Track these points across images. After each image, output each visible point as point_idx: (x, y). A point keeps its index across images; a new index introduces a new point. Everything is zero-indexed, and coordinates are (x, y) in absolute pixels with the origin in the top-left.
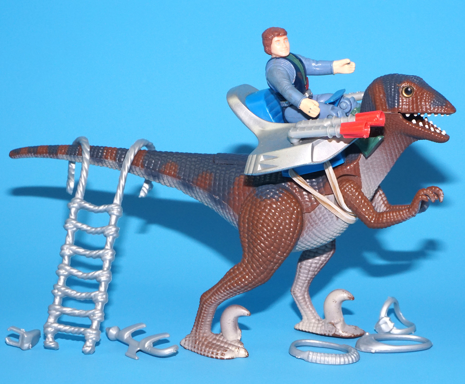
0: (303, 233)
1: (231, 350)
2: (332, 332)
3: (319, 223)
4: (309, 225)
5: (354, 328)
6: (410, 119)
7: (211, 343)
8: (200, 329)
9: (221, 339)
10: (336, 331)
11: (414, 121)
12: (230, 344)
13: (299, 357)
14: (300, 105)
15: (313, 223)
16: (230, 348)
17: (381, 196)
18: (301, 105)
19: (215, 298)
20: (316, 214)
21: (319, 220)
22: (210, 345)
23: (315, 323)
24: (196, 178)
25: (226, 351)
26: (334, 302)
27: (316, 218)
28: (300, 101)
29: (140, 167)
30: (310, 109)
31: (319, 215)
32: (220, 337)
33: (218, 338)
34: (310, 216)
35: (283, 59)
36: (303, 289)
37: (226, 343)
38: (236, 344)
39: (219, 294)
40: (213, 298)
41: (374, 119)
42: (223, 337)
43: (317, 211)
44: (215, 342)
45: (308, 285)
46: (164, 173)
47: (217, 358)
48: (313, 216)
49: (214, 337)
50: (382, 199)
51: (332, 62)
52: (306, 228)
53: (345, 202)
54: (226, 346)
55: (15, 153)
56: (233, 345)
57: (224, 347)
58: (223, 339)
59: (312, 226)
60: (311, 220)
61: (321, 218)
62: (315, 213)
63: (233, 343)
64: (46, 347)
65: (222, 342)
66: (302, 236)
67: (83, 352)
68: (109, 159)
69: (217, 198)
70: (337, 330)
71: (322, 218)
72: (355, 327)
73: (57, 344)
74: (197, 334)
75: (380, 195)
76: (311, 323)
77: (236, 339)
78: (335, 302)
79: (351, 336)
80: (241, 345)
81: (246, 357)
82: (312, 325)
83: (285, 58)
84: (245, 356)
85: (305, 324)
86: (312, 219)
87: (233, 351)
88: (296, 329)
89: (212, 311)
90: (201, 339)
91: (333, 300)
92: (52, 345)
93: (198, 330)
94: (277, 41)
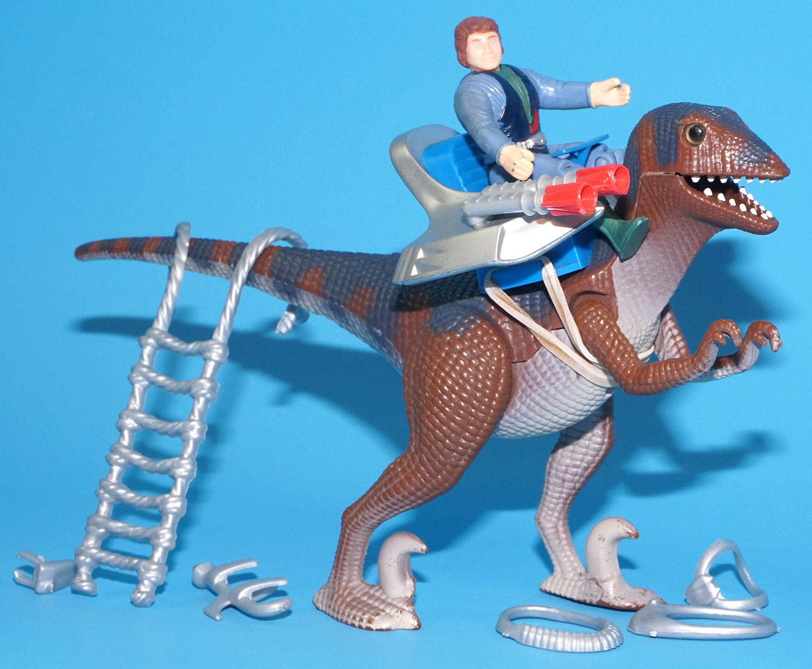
0: (514, 400)
1: (388, 614)
2: (596, 596)
3: (544, 383)
4: (524, 385)
5: (640, 593)
6: (700, 187)
7: (358, 601)
8: (341, 574)
9: (378, 594)
10: (602, 596)
11: (708, 192)
12: (390, 604)
13: (508, 635)
14: (499, 158)
15: (531, 383)
16: (388, 610)
17: (675, 340)
18: (501, 156)
19: (363, 517)
20: (537, 365)
21: (543, 377)
22: (354, 603)
23: (572, 579)
24: (350, 296)
25: (378, 614)
26: (600, 539)
27: (536, 373)
28: (499, 151)
29: (266, 275)
30: (515, 164)
31: (541, 366)
32: (376, 591)
33: (372, 592)
34: (526, 368)
35: (485, 75)
36: (556, 514)
37: (383, 602)
38: (400, 605)
39: (368, 510)
40: (360, 517)
41: (605, 179)
42: (381, 591)
43: (537, 358)
44: (365, 598)
45: (563, 507)
46: (302, 286)
47: (360, 627)
48: (532, 368)
49: (366, 590)
50: (676, 344)
51: (588, 84)
52: (520, 391)
53: (585, 343)
54: (382, 607)
55: (83, 252)
56: (394, 606)
57: (376, 609)
58: (381, 594)
59: (531, 387)
60: (527, 377)
61: (545, 372)
62: (534, 363)
63: (395, 603)
64: (77, 592)
65: (378, 599)
66: (512, 405)
67: (132, 603)
68: (220, 262)
69: (379, 331)
70: (605, 594)
71: (549, 373)
72: (643, 592)
73: (95, 586)
74: (337, 583)
75: (673, 337)
76: (565, 579)
77: (403, 596)
78: (602, 539)
79: (631, 606)
80: (408, 606)
81: (414, 629)
82: (567, 582)
83: (490, 73)
84: (413, 628)
85: (556, 581)
86: (529, 374)
87: (391, 616)
89: (360, 540)
90: (341, 592)
91: (599, 537)
92: (86, 587)
93: (338, 575)
94: (475, 40)
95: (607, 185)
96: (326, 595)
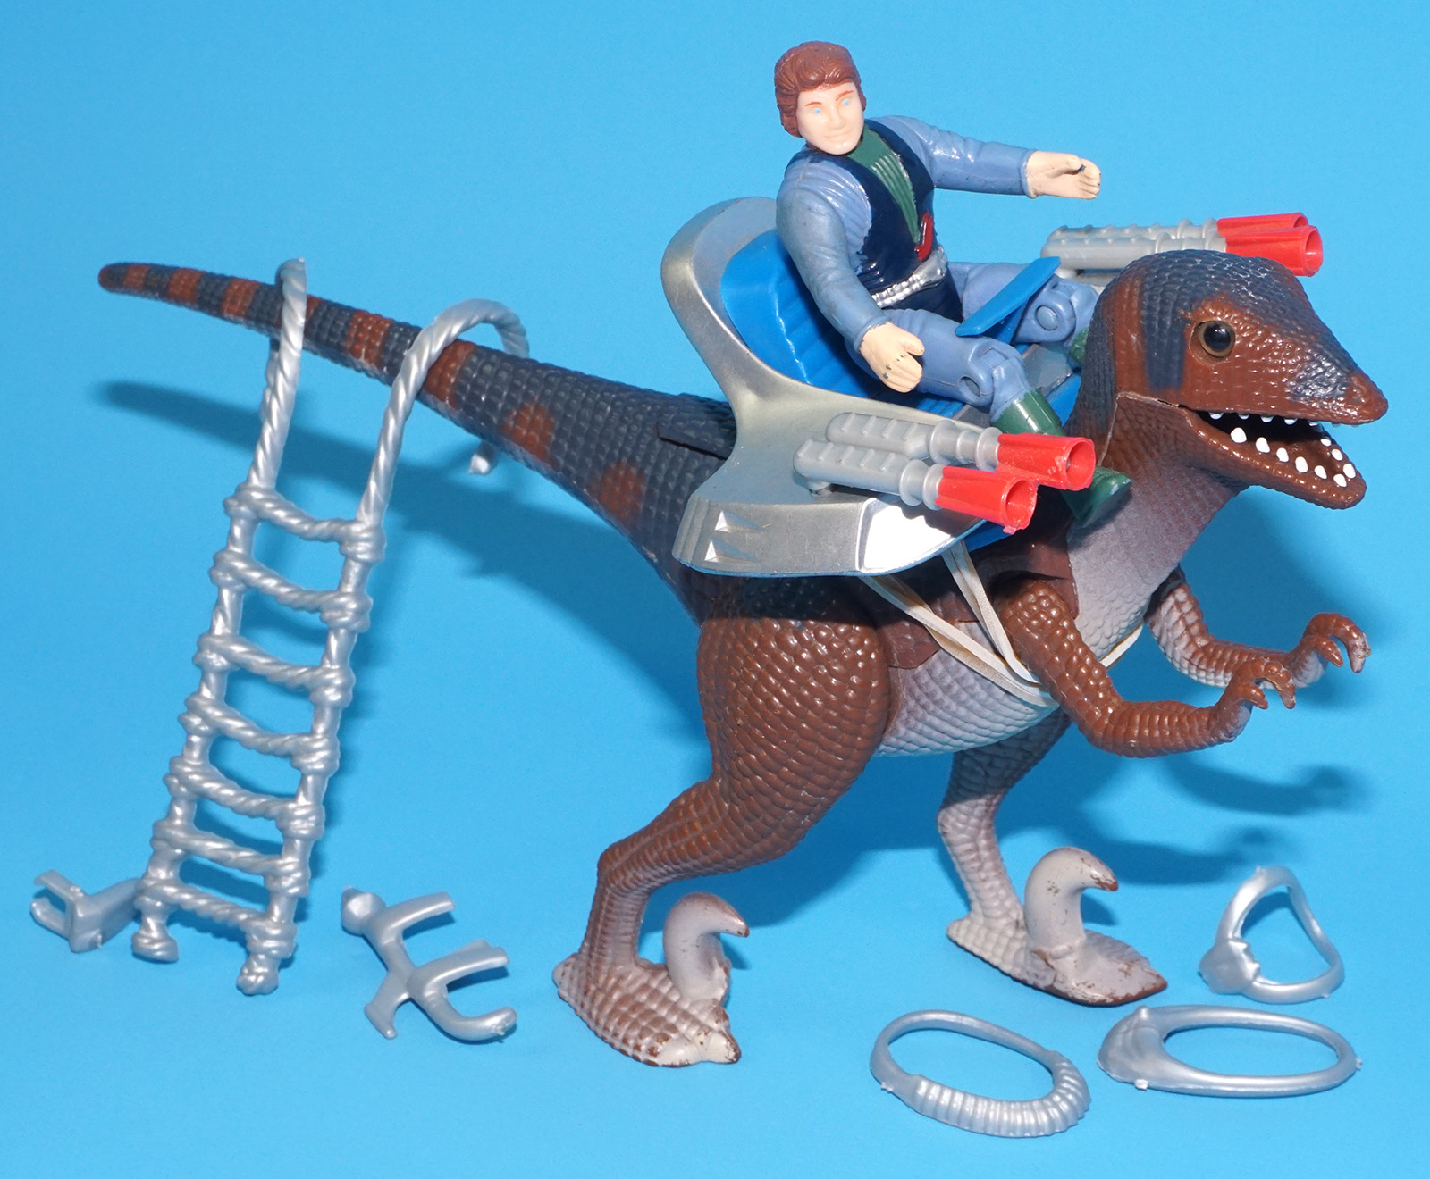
0: (895, 726)
1: (683, 1036)
2: (1044, 978)
3: (947, 701)
4: (912, 703)
7: (631, 1003)
8: (601, 954)
9: (665, 990)
10: (1055, 980)
11: (1238, 435)
12: (685, 1015)
14: (860, 346)
15: (925, 700)
16: (683, 1028)
17: (1181, 611)
18: (863, 345)
19: (634, 875)
20: (934, 676)
21: (945, 693)
22: (624, 1009)
23: (1002, 933)
24: (599, 475)
25: (666, 1038)
26: (1050, 889)
27: (933, 686)
28: (865, 330)
29: (447, 402)
30: (888, 368)
31: (942, 677)
32: (662, 982)
33: (654, 985)
34: (916, 678)
35: (833, 164)
37: (674, 1008)
38: (703, 1018)
39: (644, 869)
40: (630, 875)
41: (1049, 467)
42: (670, 984)
43: (933, 666)
44: (643, 997)
46: (513, 435)
47: (636, 1058)
48: (925, 678)
49: (644, 980)
50: (1182, 617)
52: (904, 712)
54: (673, 1019)
56: (696, 1022)
57: (662, 1025)
58: (671, 990)
59: (924, 707)
60: (917, 691)
61: (950, 687)
62: (930, 672)
63: (694, 1012)
64: (141, 956)
65: (665, 1001)
66: (891, 732)
67: (239, 988)
68: (362, 359)
69: (652, 555)
70: (1060, 978)
71: (956, 688)
72: (1125, 967)
73: (171, 944)
74: (593, 965)
75: (1178, 604)
76: (990, 929)
77: (709, 997)
78: (1054, 890)
79: (1105, 1000)
80: (717, 1022)
81: (728, 1063)
82: (995, 936)
84: (727, 1061)
85: (976, 928)
86: (920, 687)
87: (689, 1041)
88: (951, 940)
89: (631, 906)
90: (602, 979)
91: (1049, 885)
92: (158, 949)
93: (595, 954)
94: (813, 103)
95: (1053, 480)
96: (575, 979)
